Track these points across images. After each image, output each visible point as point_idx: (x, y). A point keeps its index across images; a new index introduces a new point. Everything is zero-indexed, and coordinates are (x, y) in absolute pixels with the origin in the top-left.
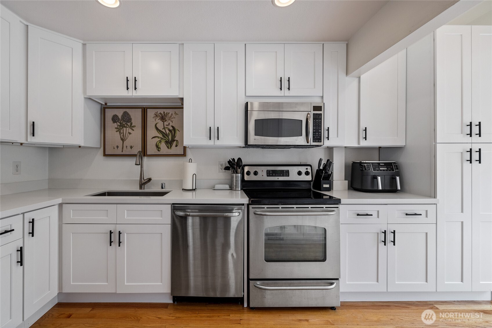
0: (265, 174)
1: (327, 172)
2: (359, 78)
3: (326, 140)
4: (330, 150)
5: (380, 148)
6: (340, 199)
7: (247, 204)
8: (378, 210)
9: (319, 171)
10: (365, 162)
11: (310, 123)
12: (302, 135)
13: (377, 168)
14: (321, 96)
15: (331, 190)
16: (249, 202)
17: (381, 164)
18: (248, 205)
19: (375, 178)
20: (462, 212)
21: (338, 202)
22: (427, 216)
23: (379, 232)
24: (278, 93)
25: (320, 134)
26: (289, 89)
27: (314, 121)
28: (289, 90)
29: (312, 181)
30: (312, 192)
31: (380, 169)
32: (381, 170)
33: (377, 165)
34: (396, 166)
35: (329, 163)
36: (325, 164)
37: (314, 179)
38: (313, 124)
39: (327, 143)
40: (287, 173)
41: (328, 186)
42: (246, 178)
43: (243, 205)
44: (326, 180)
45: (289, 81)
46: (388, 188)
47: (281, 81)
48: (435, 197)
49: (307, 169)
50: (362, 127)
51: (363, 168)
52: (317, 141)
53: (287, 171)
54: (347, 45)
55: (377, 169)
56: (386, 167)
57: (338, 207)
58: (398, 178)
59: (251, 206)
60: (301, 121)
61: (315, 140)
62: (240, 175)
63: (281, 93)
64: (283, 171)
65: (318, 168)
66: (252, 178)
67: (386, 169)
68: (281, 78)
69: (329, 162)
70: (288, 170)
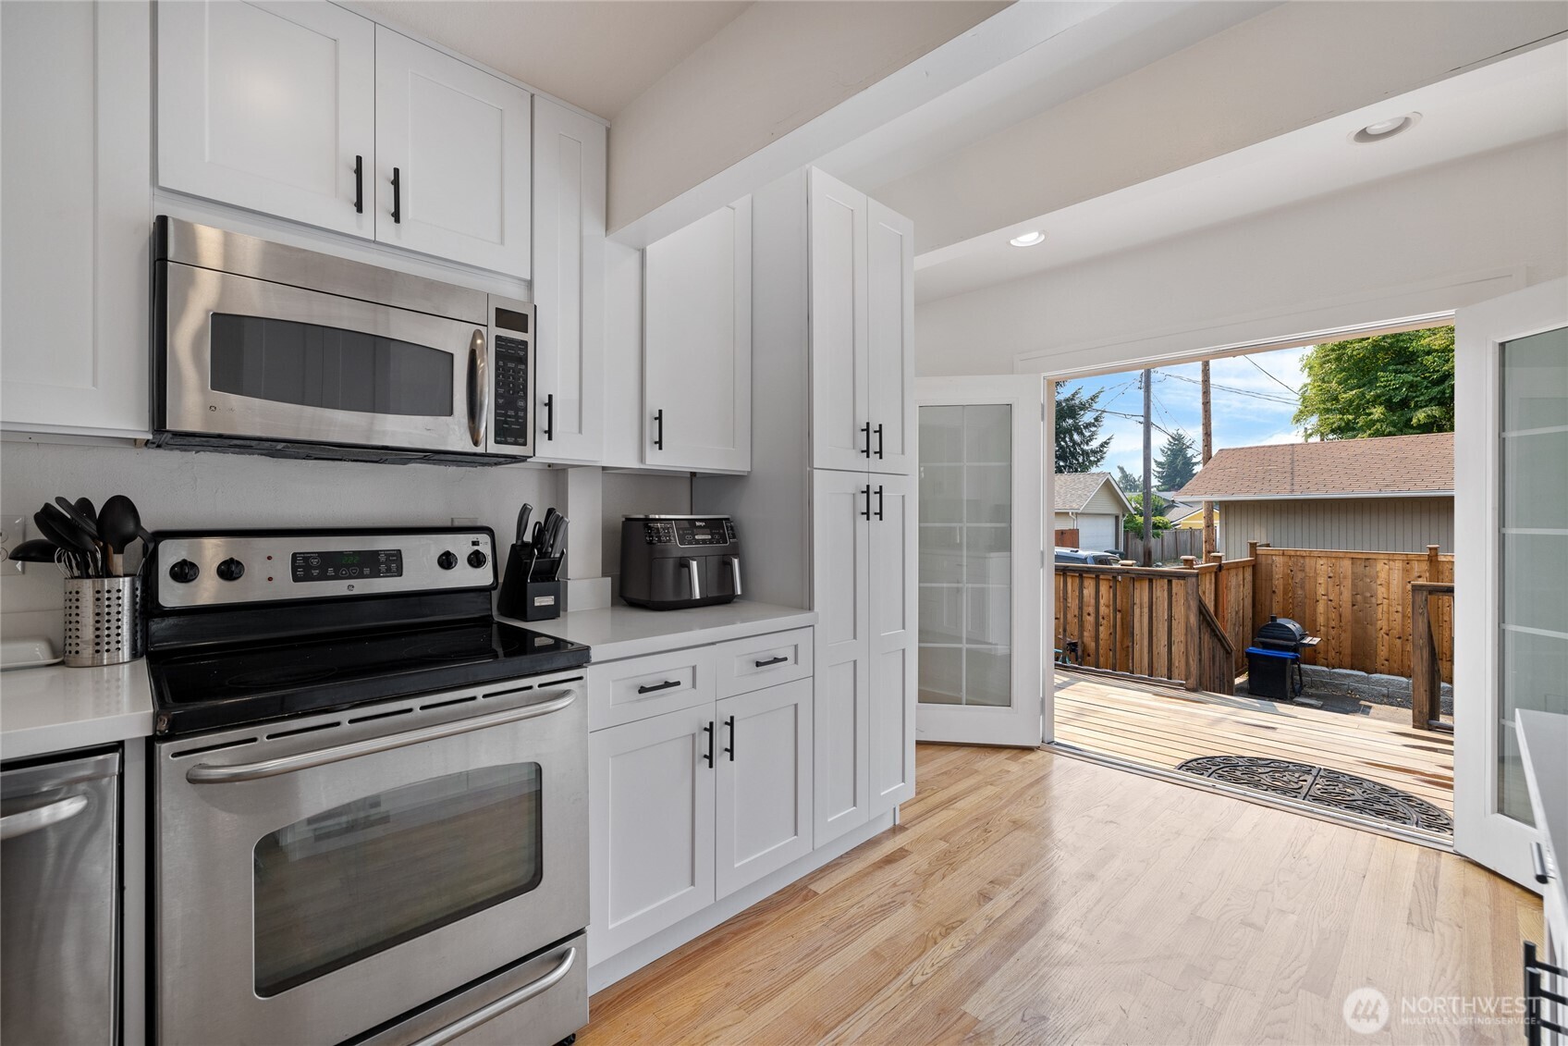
0: (283, 569)
1: (546, 553)
2: (643, 253)
3: (542, 439)
4: (557, 474)
5: (693, 474)
6: (588, 648)
7: (147, 738)
8: (693, 664)
9: (519, 550)
10: (657, 517)
11: (483, 372)
12: (451, 413)
13: (688, 534)
14: (525, 281)
15: (561, 613)
16: (155, 730)
17: (698, 524)
18: (150, 743)
19: (683, 564)
20: (855, 638)
21: (580, 657)
22: (796, 662)
23: (697, 732)
24: (343, 218)
25: (521, 414)
26: (396, 216)
27: (501, 363)
28: (397, 220)
29: (495, 588)
30: (495, 626)
31: (696, 537)
32: (698, 542)
33: (686, 524)
34: (732, 528)
35: (554, 522)
36: (540, 523)
37: (501, 580)
38: (497, 376)
39: (546, 451)
40: (393, 563)
41: (548, 601)
42: (171, 595)
43: (118, 746)
44: (543, 581)
45: (396, 183)
46: (714, 593)
47: (359, 171)
48: (810, 608)
49: (475, 543)
50: (652, 410)
51: (652, 537)
52: (509, 440)
53: (393, 555)
54: (608, 131)
55: (688, 537)
56: (708, 531)
57: (580, 678)
58: (736, 561)
59: (165, 749)
60: (449, 357)
61: (502, 434)
62: (125, 584)
63: (362, 226)
64: (376, 553)
65: (518, 538)
66: (208, 591)
67: (710, 537)
68: (359, 159)
69: (552, 518)
70: (399, 551)
